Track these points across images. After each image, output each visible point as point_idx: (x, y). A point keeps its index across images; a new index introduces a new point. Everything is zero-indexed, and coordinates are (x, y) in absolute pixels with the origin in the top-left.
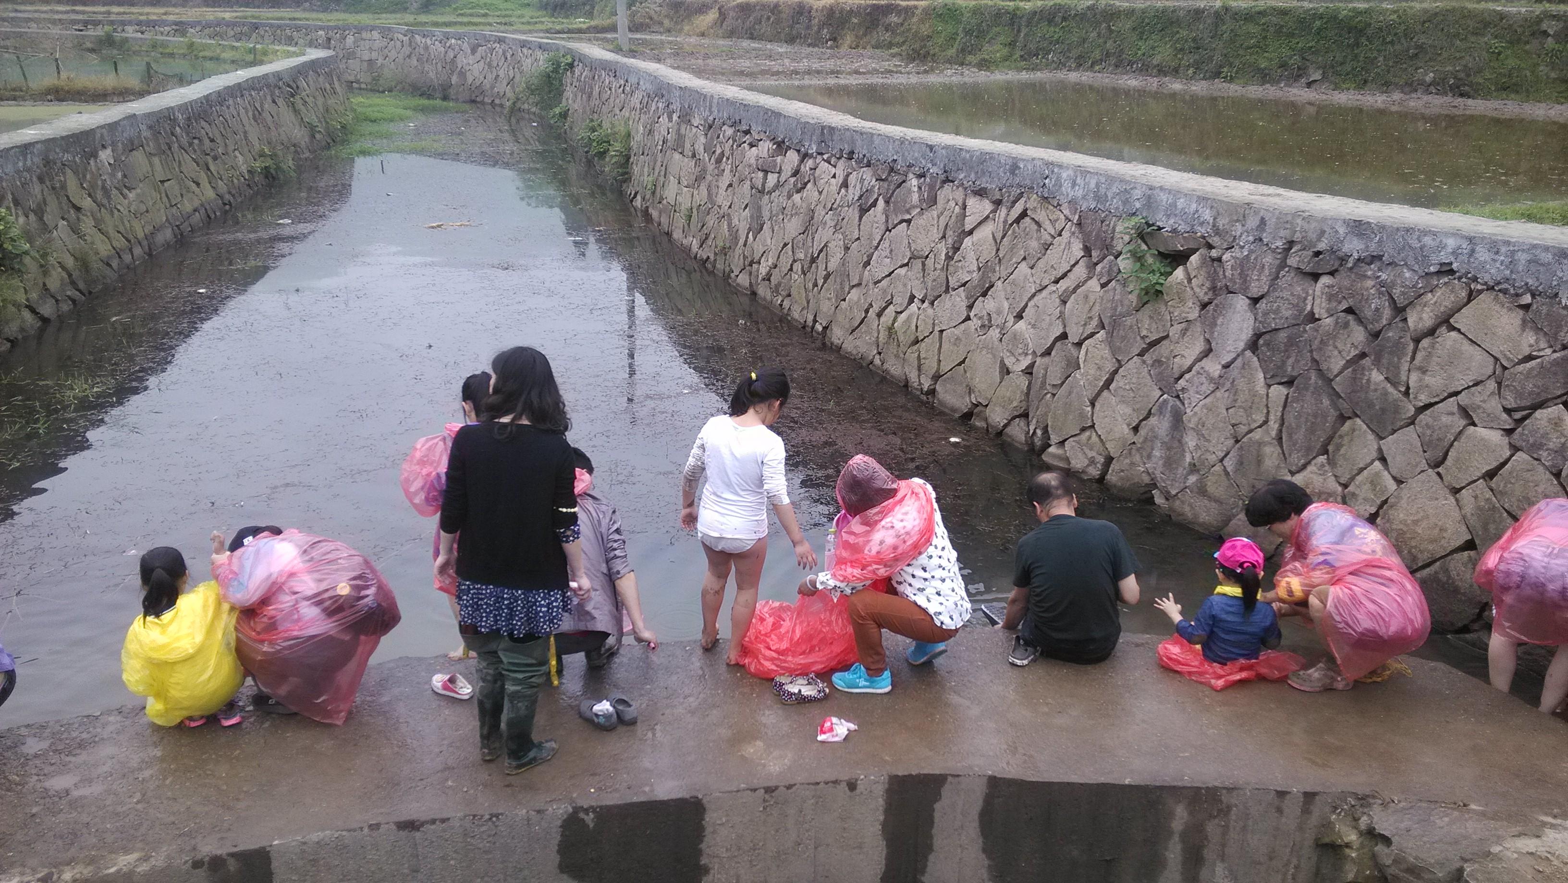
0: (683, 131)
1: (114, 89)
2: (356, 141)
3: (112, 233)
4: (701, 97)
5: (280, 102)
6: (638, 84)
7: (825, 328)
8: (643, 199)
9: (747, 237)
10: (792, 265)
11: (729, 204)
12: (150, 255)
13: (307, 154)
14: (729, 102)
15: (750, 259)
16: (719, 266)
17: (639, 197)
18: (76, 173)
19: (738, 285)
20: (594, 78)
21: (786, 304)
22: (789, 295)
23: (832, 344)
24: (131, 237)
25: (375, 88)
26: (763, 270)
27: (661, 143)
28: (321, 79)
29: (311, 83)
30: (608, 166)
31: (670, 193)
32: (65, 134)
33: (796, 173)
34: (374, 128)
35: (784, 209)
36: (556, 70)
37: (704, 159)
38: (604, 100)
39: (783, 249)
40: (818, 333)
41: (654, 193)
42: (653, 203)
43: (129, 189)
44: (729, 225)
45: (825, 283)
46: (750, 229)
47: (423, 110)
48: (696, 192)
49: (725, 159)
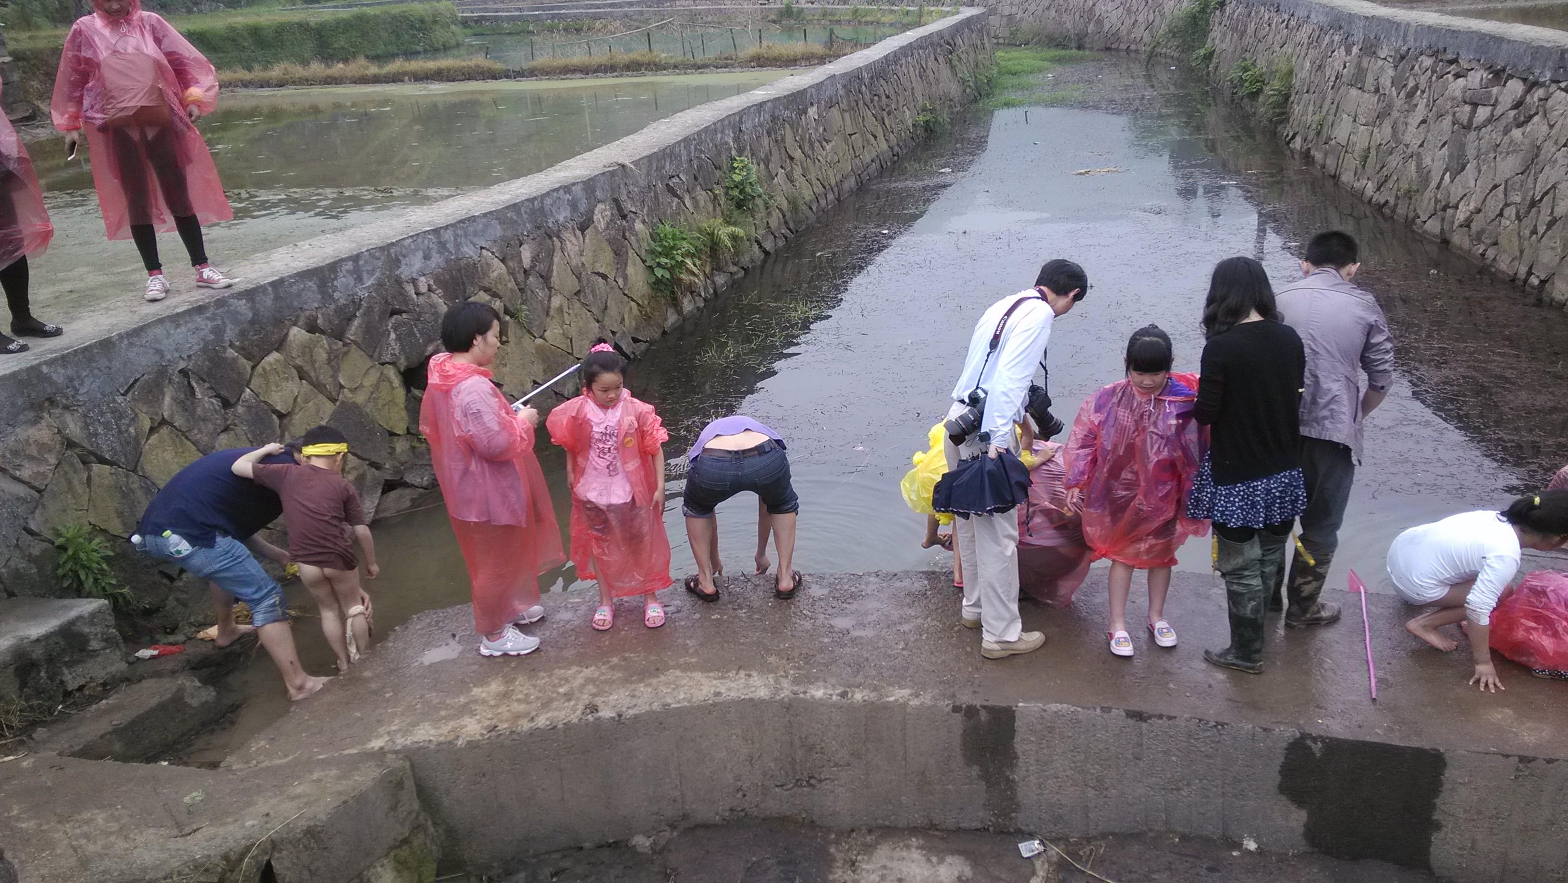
0: (1365, 64)
1: (803, 54)
2: (1000, 94)
3: (814, 181)
4: (1394, 25)
5: (941, 59)
6: (1308, 17)
7: (1543, 282)
8: (1305, 140)
9: (1442, 178)
10: (1502, 210)
11: (1419, 142)
12: (839, 200)
13: (958, 109)
14: (1431, 29)
15: (1443, 203)
16: (1401, 210)
17: (1298, 139)
18: (792, 127)
19: (1425, 232)
20: (1249, 15)
21: (1491, 253)
22: (1496, 244)
23: (1552, 300)
24: (826, 184)
25: (1013, 42)
26: (1461, 215)
27: (1333, 79)
28: (974, 35)
29: (966, 40)
30: (1263, 109)
31: (1341, 132)
32: (786, 93)
33: (1518, 105)
34: (1015, 80)
35: (1498, 146)
36: (1203, 11)
37: (1391, 94)
38: (1260, 36)
39: (1491, 191)
40: (1533, 287)
41: (1318, 133)
42: (1317, 143)
43: (827, 142)
44: (1419, 166)
45: (1548, 228)
46: (1446, 170)
47: (1060, 60)
48: (1376, 130)
49: (1419, 92)
